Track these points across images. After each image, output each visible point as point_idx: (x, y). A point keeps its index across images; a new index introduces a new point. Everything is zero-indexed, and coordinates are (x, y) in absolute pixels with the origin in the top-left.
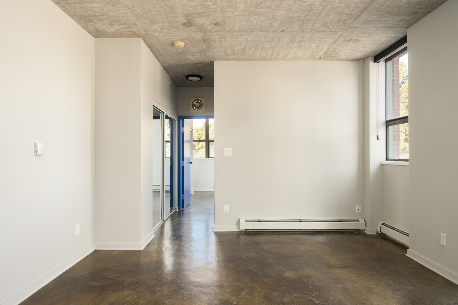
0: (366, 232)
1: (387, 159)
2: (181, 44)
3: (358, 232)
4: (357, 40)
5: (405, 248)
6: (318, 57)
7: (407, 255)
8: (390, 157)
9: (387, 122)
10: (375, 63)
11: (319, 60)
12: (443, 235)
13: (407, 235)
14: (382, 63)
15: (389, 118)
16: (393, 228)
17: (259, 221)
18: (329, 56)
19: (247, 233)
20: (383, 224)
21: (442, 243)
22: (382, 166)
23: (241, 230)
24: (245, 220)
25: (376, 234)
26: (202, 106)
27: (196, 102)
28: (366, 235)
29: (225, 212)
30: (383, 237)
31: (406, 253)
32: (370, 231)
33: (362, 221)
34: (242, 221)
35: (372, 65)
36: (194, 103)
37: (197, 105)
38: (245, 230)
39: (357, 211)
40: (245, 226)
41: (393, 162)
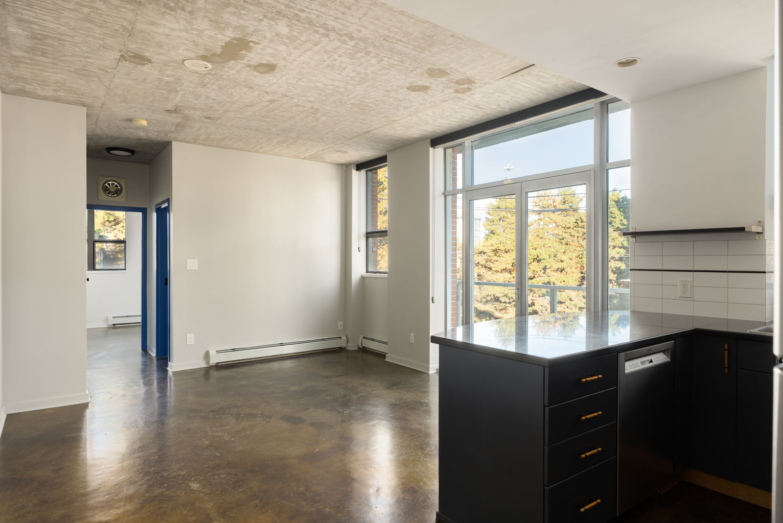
0: (347, 348)
1: (367, 272)
2: (144, 123)
3: (340, 350)
4: (346, 152)
5: (382, 356)
6: (303, 157)
7: (386, 360)
8: (370, 270)
9: (367, 233)
10: (357, 172)
11: (303, 159)
12: (412, 335)
13: (386, 343)
14: (363, 172)
15: (369, 230)
16: (372, 340)
17: (234, 350)
18: (315, 158)
19: (219, 367)
20: (364, 338)
21: (411, 342)
22: (363, 278)
23: (211, 365)
24: (217, 351)
25: (357, 349)
26: (121, 191)
27: (109, 184)
28: (348, 351)
29: (188, 343)
30: (364, 350)
31: (385, 358)
32: (352, 347)
33: (344, 338)
34: (212, 353)
35: (355, 173)
36: (106, 184)
37: (113, 189)
38: (217, 363)
39: (339, 328)
40: (215, 359)
41: (372, 274)
